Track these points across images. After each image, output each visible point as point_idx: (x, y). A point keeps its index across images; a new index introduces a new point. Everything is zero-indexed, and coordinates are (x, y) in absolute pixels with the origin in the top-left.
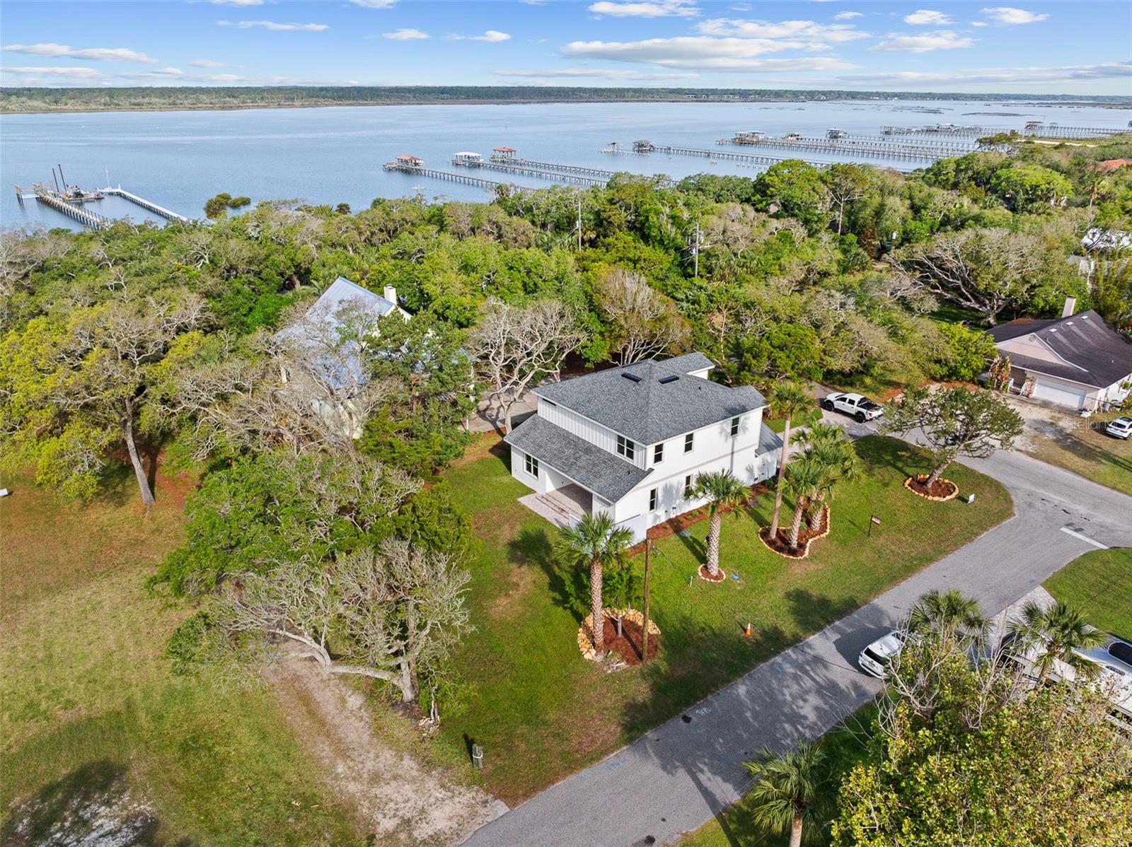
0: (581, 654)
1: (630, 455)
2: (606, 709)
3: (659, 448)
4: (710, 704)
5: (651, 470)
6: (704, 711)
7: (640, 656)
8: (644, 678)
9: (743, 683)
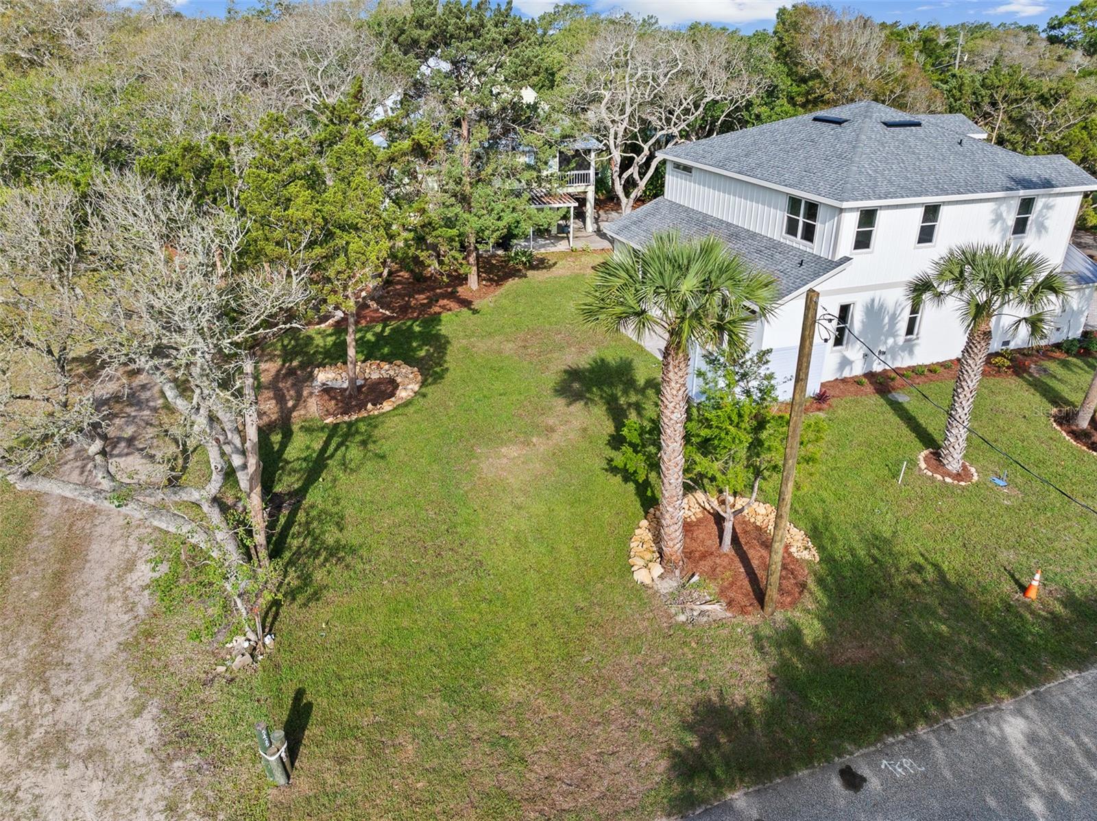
0: (629, 569)
1: (809, 234)
2: (646, 703)
3: (868, 217)
4: (922, 752)
5: (846, 259)
6: (904, 767)
7: (760, 597)
8: (760, 648)
9: (1019, 712)
